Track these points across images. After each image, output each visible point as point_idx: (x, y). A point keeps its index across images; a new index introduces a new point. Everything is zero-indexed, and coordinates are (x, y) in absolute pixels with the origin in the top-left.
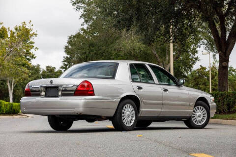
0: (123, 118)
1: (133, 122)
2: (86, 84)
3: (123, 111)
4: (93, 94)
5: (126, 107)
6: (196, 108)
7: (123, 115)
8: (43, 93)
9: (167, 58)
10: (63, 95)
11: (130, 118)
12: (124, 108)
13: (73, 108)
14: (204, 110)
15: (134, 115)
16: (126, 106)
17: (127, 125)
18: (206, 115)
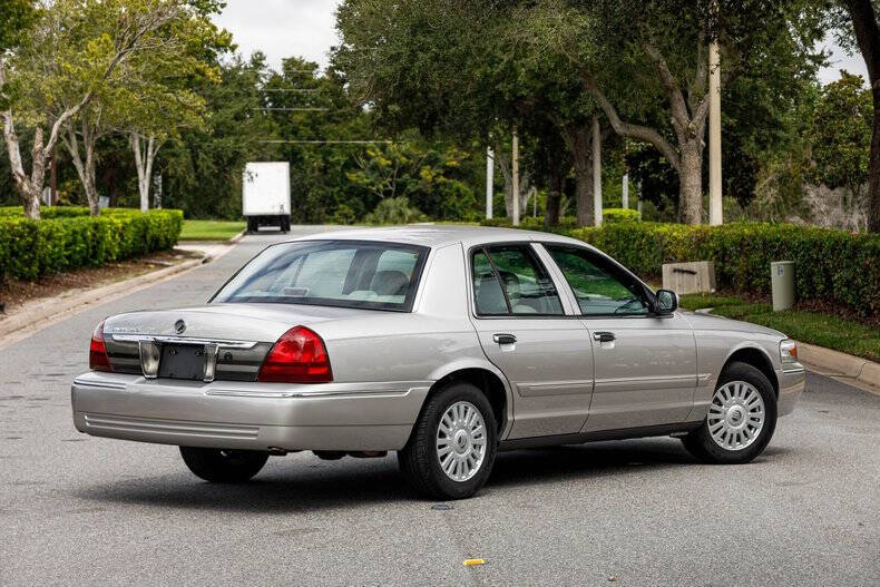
0: (440, 452)
1: (479, 463)
2: (301, 340)
3: (441, 427)
4: (327, 377)
5: (450, 414)
6: (725, 388)
7: (439, 441)
8: (152, 366)
9: (701, 74)
10: (220, 377)
11: (469, 450)
12: (445, 416)
13: (255, 426)
14: (754, 393)
15: (484, 438)
16: (453, 408)
17: (456, 478)
18: (761, 414)
